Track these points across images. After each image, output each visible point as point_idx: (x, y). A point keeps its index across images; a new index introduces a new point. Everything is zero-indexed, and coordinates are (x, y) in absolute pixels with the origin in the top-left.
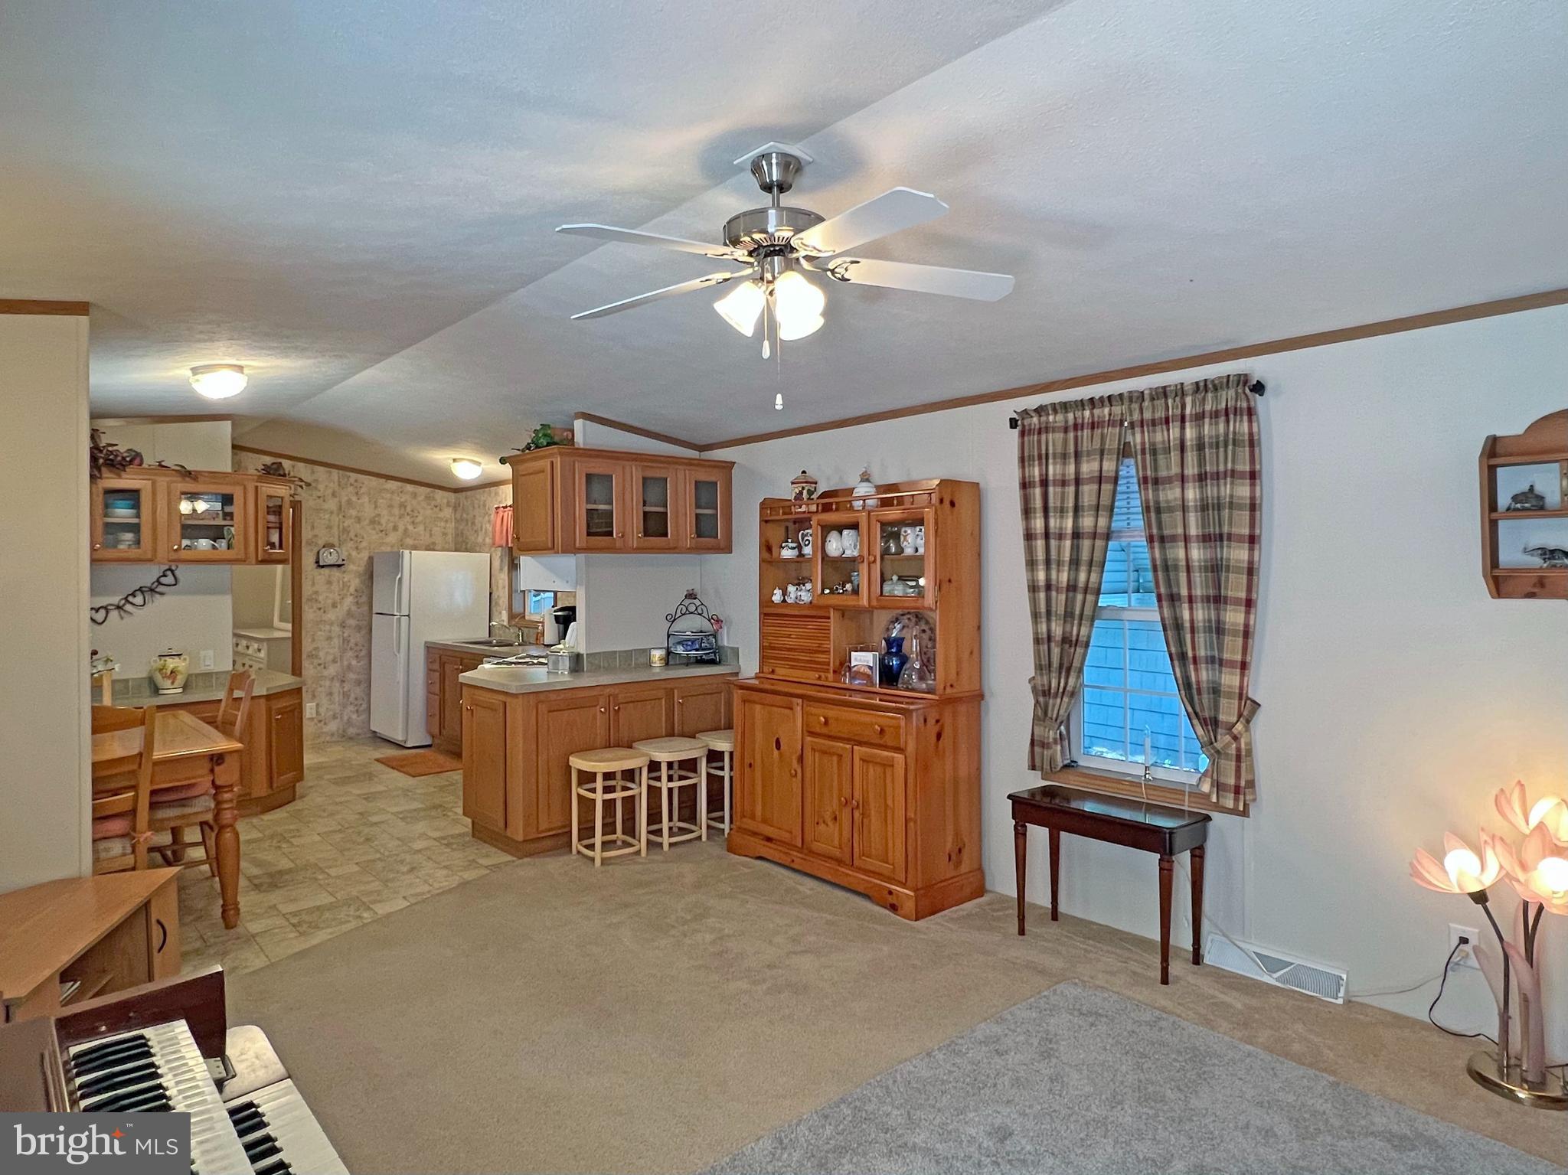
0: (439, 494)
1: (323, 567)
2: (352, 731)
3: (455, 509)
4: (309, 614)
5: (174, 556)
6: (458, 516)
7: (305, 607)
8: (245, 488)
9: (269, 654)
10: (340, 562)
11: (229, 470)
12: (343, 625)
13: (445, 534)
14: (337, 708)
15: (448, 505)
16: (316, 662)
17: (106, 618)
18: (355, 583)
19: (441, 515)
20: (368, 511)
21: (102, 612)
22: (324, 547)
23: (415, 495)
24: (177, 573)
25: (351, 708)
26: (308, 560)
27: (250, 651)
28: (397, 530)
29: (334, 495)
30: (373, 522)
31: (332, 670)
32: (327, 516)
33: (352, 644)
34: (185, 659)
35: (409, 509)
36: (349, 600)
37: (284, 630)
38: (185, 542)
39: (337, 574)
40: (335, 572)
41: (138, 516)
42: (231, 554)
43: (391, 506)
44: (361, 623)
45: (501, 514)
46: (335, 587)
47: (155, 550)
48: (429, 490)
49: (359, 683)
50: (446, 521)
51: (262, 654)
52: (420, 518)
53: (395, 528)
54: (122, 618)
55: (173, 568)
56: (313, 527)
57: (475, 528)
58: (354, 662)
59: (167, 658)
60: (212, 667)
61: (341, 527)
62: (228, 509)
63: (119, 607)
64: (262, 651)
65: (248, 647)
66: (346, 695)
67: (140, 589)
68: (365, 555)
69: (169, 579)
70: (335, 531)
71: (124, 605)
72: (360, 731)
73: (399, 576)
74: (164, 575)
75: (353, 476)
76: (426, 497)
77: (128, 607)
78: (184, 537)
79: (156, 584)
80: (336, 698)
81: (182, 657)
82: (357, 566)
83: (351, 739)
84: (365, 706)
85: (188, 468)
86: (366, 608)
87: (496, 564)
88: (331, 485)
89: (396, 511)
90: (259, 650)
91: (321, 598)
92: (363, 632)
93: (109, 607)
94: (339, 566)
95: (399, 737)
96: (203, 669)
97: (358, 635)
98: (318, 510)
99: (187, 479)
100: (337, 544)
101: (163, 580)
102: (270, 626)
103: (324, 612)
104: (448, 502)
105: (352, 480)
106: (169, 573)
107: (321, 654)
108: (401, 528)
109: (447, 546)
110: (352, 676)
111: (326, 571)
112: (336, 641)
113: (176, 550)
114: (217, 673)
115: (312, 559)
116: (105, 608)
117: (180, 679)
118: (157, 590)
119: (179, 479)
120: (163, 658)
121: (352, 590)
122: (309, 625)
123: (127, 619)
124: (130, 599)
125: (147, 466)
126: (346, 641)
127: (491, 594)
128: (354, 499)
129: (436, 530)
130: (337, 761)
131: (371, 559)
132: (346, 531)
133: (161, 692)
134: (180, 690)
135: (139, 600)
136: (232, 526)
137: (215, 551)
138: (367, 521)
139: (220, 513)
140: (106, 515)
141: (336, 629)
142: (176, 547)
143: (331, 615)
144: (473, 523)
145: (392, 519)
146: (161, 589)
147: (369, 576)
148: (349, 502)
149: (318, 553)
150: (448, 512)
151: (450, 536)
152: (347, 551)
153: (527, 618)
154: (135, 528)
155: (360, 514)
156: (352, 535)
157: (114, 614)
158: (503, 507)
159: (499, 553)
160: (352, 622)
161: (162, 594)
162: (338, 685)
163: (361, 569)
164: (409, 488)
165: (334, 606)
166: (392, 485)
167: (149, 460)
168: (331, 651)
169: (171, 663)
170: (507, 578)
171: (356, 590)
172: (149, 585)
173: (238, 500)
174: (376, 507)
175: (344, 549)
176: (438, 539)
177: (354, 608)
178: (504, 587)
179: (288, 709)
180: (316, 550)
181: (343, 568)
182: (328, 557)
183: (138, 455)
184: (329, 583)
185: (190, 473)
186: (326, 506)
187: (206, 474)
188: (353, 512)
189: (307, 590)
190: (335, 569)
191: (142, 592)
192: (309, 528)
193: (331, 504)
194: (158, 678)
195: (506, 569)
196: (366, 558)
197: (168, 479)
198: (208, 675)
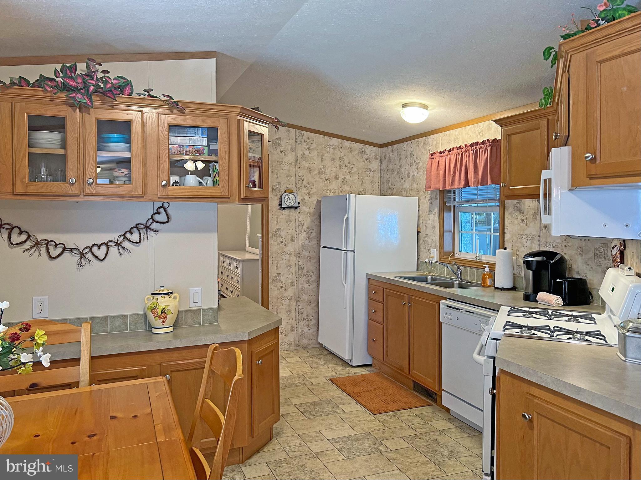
0: (369, 148)
1: (284, 208)
2: (305, 342)
3: (381, 161)
4: (274, 247)
5: (163, 192)
6: (384, 166)
7: (272, 241)
8: (228, 119)
9: (243, 270)
10: (297, 205)
11: (215, 102)
12: (298, 256)
13: (373, 182)
14: (293, 322)
15: (376, 158)
16: (279, 285)
17: (106, 255)
18: (307, 222)
19: (370, 167)
20: (317, 164)
21: (104, 248)
22: (285, 192)
23: (351, 150)
24: (169, 210)
25: (304, 323)
26: (274, 203)
27: (231, 267)
28: (338, 179)
29: (292, 150)
30: (321, 172)
31: (290, 292)
32: (287, 167)
33: (305, 271)
34: (175, 298)
35: (346, 162)
36: (303, 235)
37: (255, 254)
38: (173, 179)
39: (294, 214)
40: (293, 212)
41: (130, 150)
42: (217, 191)
43: (333, 159)
44: (311, 254)
45: (436, 159)
46: (293, 225)
47: (145, 186)
48: (361, 145)
49: (309, 302)
50: (374, 171)
51: (239, 271)
52: (355, 170)
53: (336, 178)
54: (121, 254)
55: (166, 205)
56: (277, 176)
57: (402, 176)
58: (306, 286)
59: (159, 297)
60: (199, 304)
61: (297, 177)
62: (213, 146)
63: (118, 244)
64: (239, 269)
65: (230, 265)
66: (300, 312)
67: (137, 227)
68: (315, 199)
69: (162, 217)
70: (293, 179)
71: (122, 242)
72: (311, 342)
73: (346, 216)
74: (158, 213)
75: (306, 133)
76: (359, 152)
77: (126, 244)
78: (171, 174)
79: (151, 221)
80: (293, 314)
81: (173, 296)
82: (308, 209)
83: (304, 348)
84: (313, 322)
85: (176, 99)
86: (314, 242)
87: (425, 206)
88: (290, 141)
89: (337, 163)
90: (237, 268)
91: (283, 234)
92: (313, 261)
93: (110, 244)
94: (296, 208)
95: (347, 357)
96: (192, 306)
97: (309, 263)
98: (281, 163)
99: (175, 112)
100: (294, 191)
101: (157, 217)
102: (243, 249)
103: (285, 245)
104: (376, 156)
105: (305, 138)
106: (162, 210)
107: (283, 279)
108: (341, 177)
109: (374, 192)
110: (305, 297)
111: (286, 212)
112: (293, 267)
113: (164, 186)
114: (204, 310)
115: (277, 202)
116: (106, 244)
117: (171, 319)
118: (151, 227)
119: (167, 111)
120: (156, 297)
121: (305, 227)
122: (275, 255)
123: (125, 254)
124: (128, 235)
125: (137, 96)
126: (300, 268)
127: (418, 233)
128: (307, 153)
129: (367, 180)
130: (298, 376)
131: (319, 202)
132: (301, 179)
133: (155, 331)
134: (171, 329)
135: (135, 237)
136: (217, 162)
137: (200, 188)
138: (316, 172)
139: (206, 148)
140: (99, 149)
141: (294, 259)
142: (164, 183)
143: (290, 248)
144: (399, 172)
145: (334, 170)
146: (155, 226)
147: (318, 216)
148: (303, 155)
149: (281, 197)
150: (375, 165)
151: (377, 184)
152: (302, 196)
153: (456, 256)
154: (126, 163)
155: (311, 166)
156: (305, 183)
157: (114, 250)
158: (441, 153)
159: (428, 197)
160: (306, 253)
161: (156, 231)
162: (295, 304)
163: (312, 210)
164: (347, 144)
165: (292, 240)
166: (335, 141)
167: (138, 88)
168: (290, 276)
169: (163, 302)
170: (437, 219)
171: (308, 228)
172: (144, 222)
173: (222, 133)
174: (323, 160)
175: (300, 194)
176: (368, 186)
177: (306, 242)
178: (434, 227)
179: (268, 351)
180: (279, 194)
181: (298, 210)
182: (288, 201)
183: (128, 83)
184: (289, 221)
185: (177, 103)
186: (286, 159)
187: (192, 106)
188: (306, 164)
189: (273, 227)
190: (293, 210)
191: (138, 229)
192: (275, 176)
193: (290, 158)
194: (150, 315)
195: (436, 211)
196: (315, 202)
197: (157, 111)
198: (196, 312)
